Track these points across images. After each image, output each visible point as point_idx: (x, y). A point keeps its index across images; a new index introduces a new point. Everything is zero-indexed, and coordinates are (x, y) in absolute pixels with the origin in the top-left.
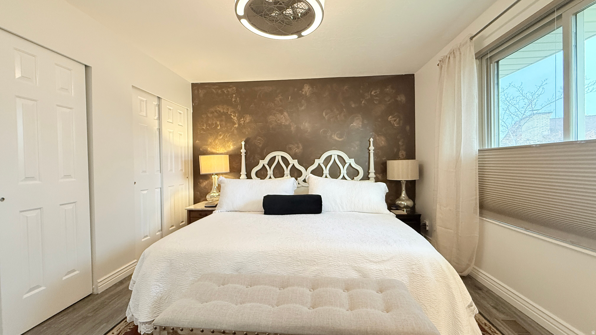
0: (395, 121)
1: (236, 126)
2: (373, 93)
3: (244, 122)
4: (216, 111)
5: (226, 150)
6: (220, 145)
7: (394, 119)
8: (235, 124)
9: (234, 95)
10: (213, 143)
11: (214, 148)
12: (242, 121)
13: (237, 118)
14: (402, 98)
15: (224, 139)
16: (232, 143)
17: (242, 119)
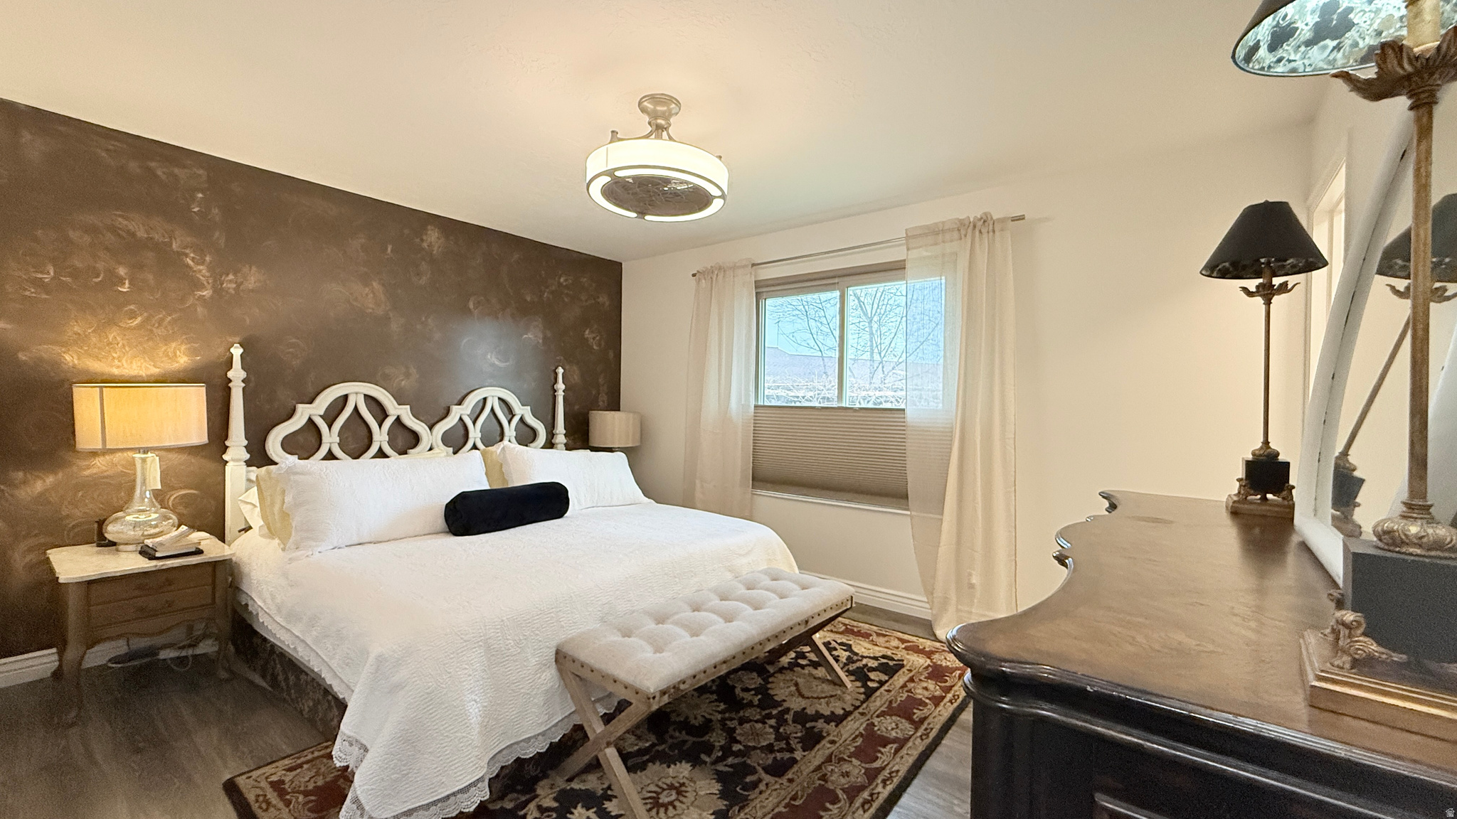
0: (594, 338)
1: (207, 293)
2: (562, 280)
3: (239, 285)
4: (114, 230)
5: (155, 366)
6: (127, 349)
7: (594, 335)
8: (202, 287)
9: (200, 195)
10: (94, 340)
11: (97, 358)
12: (231, 281)
13: (210, 269)
14: (604, 299)
15: (151, 331)
16: (183, 347)
17: (231, 277)
